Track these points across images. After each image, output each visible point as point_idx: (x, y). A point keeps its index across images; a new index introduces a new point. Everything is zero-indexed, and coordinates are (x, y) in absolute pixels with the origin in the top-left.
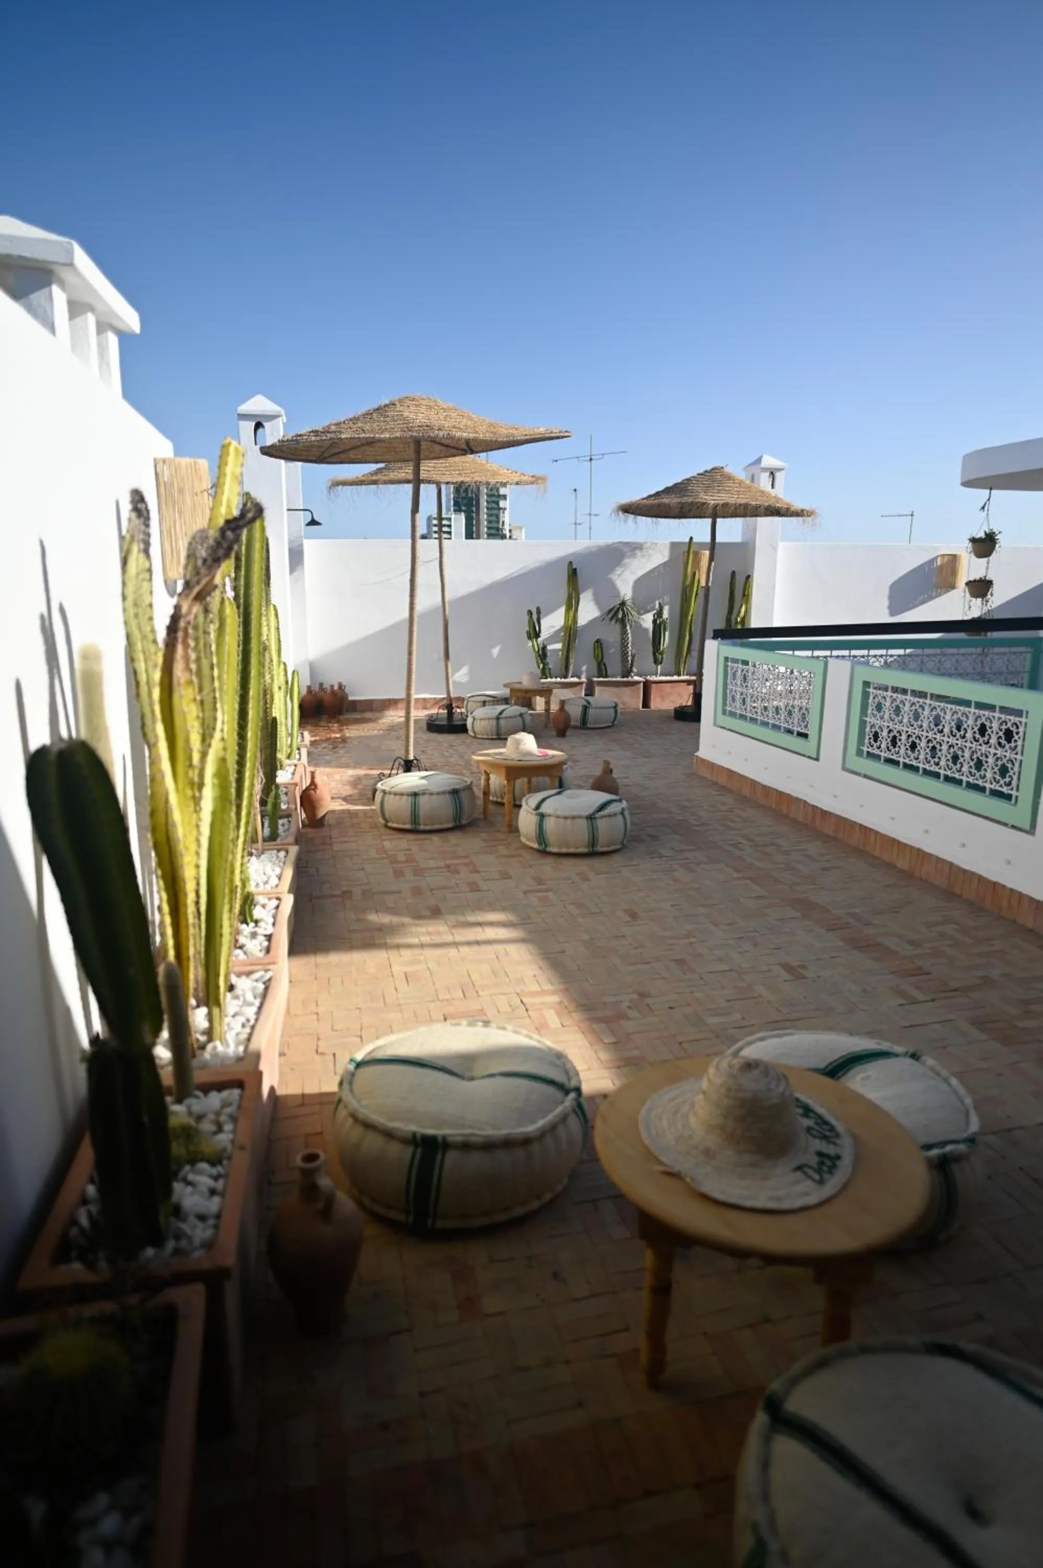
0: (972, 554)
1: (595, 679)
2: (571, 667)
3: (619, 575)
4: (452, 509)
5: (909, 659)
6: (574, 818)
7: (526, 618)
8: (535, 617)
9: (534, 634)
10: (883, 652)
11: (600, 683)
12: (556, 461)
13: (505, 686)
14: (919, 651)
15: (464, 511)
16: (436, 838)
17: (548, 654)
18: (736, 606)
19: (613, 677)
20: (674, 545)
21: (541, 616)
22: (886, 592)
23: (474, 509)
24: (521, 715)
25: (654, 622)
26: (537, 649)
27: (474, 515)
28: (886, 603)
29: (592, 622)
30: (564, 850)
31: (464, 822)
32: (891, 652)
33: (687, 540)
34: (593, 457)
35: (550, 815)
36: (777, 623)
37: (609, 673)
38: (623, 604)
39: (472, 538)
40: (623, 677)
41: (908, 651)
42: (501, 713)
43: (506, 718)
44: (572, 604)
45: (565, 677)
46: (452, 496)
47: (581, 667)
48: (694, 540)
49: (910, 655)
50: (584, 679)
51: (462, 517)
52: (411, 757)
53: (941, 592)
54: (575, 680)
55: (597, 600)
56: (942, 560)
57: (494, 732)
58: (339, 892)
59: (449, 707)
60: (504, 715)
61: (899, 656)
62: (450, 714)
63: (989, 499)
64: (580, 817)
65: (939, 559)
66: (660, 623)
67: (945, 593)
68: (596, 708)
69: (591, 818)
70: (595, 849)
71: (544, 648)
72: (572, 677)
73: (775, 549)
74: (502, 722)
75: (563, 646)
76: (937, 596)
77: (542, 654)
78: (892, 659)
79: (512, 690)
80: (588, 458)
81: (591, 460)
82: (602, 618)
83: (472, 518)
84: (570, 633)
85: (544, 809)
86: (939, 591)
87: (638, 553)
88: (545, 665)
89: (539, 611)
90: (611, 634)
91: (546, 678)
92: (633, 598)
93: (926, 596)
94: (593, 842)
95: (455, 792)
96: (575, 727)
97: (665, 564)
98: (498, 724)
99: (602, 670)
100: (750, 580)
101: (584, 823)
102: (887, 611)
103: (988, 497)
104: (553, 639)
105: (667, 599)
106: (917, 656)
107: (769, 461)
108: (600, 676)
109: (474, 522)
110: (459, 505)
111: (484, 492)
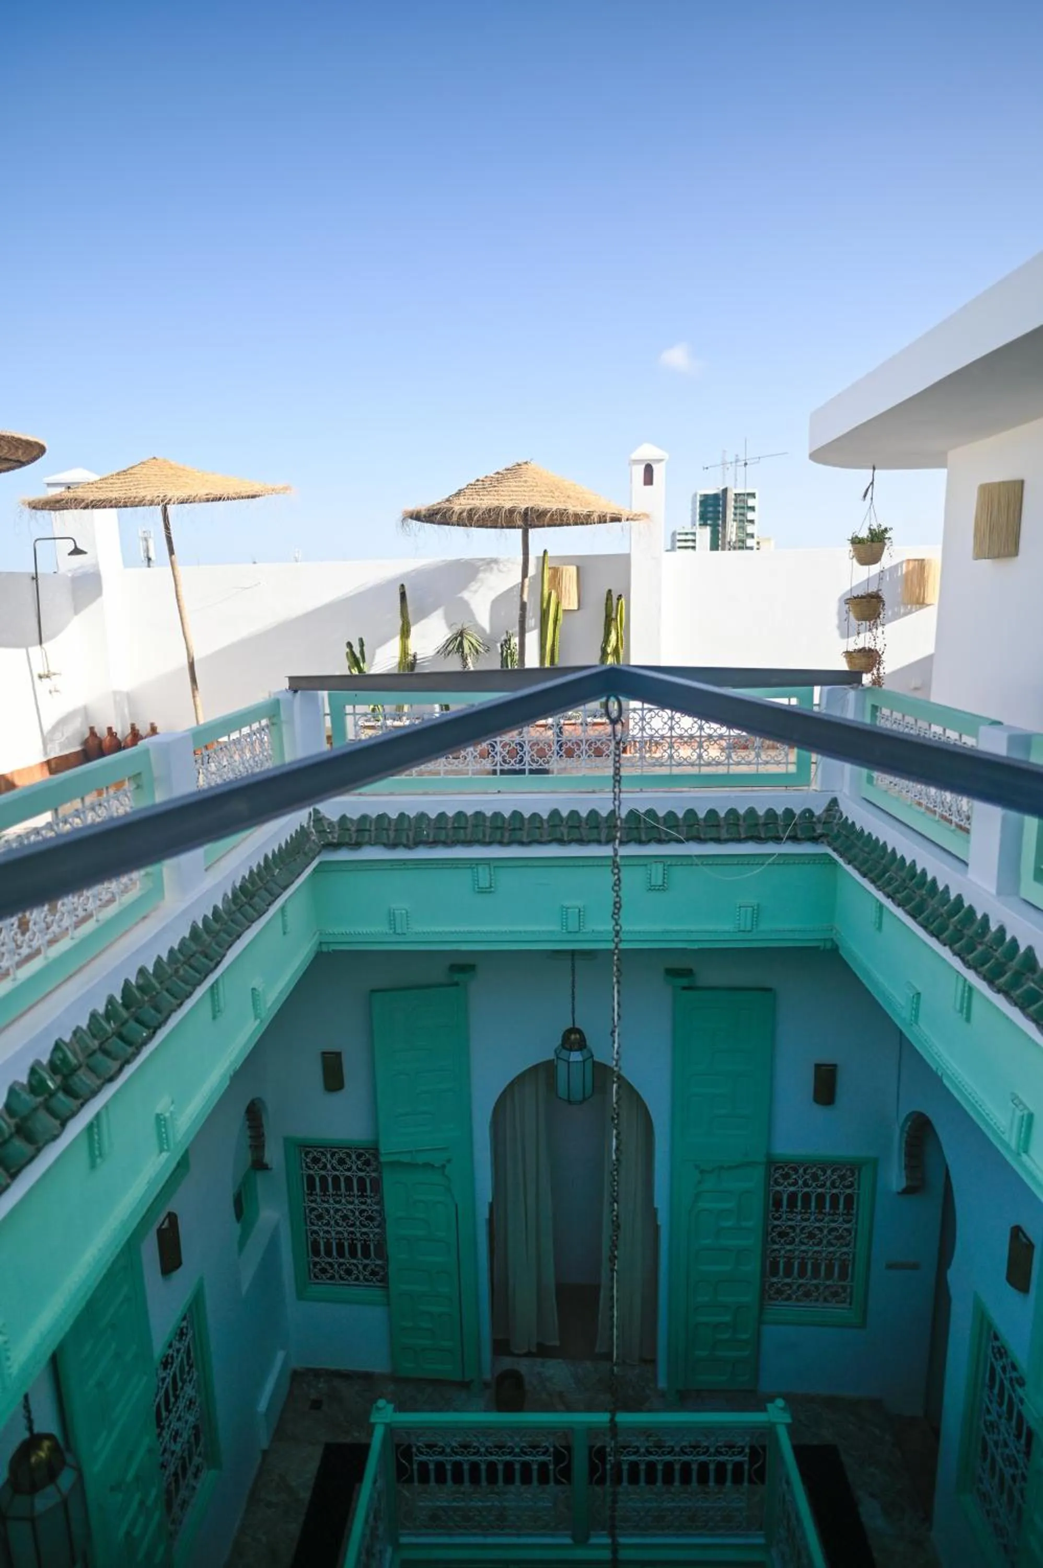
0: (855, 560)
4: (698, 523)
15: (710, 525)
21: (365, 650)
23: (720, 522)
27: (720, 529)
34: (748, 462)
38: (467, 631)
39: (717, 549)
46: (698, 511)
48: (549, 554)
51: (708, 530)
53: (911, 608)
56: (907, 567)
63: (872, 483)
65: (904, 565)
67: (917, 610)
73: (658, 561)
76: (906, 614)
80: (743, 462)
81: (746, 464)
83: (718, 532)
86: (909, 607)
89: (361, 645)
103: (871, 481)
109: (720, 536)
110: (704, 519)
111: (731, 503)
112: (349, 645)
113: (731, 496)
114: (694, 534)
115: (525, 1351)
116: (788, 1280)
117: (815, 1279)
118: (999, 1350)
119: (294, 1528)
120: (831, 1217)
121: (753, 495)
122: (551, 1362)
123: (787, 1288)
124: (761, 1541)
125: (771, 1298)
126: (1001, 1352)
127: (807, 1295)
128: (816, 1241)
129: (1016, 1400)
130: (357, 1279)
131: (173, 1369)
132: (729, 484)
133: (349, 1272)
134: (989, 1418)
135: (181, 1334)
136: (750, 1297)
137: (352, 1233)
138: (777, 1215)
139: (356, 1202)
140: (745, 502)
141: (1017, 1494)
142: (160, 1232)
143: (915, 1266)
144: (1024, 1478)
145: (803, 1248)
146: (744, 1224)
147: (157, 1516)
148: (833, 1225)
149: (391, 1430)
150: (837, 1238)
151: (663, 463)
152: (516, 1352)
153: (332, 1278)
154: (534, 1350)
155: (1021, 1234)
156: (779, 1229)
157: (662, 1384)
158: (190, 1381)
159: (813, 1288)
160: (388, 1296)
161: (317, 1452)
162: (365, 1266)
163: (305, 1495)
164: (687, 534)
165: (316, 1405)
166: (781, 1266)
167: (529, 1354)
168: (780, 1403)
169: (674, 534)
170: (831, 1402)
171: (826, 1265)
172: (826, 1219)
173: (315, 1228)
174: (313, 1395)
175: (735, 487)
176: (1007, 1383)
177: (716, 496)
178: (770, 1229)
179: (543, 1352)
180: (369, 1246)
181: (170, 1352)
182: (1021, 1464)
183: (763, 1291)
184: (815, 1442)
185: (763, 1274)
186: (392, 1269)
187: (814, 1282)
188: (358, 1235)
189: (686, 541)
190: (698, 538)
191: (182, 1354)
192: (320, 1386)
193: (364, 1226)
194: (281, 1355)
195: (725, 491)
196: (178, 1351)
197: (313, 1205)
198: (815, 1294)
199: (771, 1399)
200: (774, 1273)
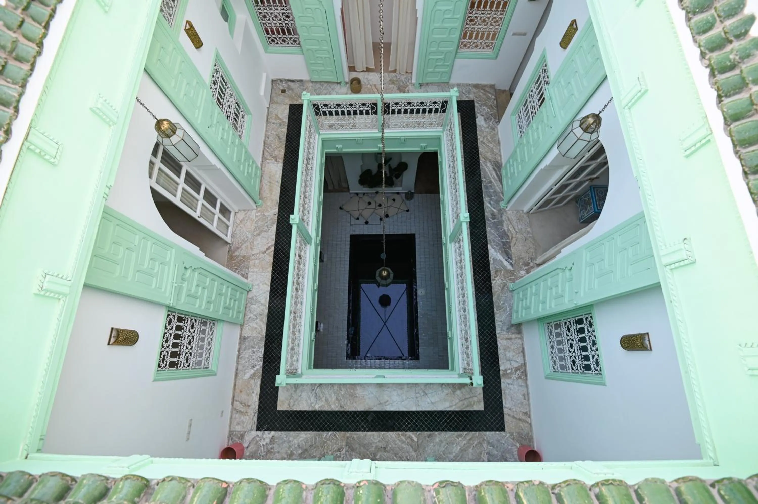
115: (362, 70)
116: (469, 41)
117: (481, 40)
118: (545, 70)
119: (285, 130)
120: (495, 12)
122: (371, 74)
123: (468, 44)
124: (441, 130)
125: (461, 48)
126: (545, 71)
127: (476, 46)
128: (485, 23)
129: (543, 88)
130: (288, 44)
131: (218, 85)
133: (284, 41)
134: (531, 93)
135: (217, 71)
136: (453, 48)
137: (281, 24)
138: (471, 12)
139: (279, 9)
141: (531, 117)
142: (186, 30)
143: (525, 34)
144: (535, 113)
145: (479, 26)
146: (455, 16)
147: (231, 132)
148: (495, 16)
149: (310, 101)
150: (495, 22)
152: (358, 71)
153: (277, 43)
154: (365, 70)
155: (575, 24)
156: (470, 18)
157: (414, 81)
158: (228, 88)
159: (479, 44)
160: (302, 51)
161: (288, 107)
162: (290, 38)
163: (286, 120)
165: (283, 91)
166: (468, 34)
167: (363, 71)
168: (456, 89)
170: (476, 86)
171: (487, 34)
172: (493, 13)
173: (264, 22)
174: (282, 88)
176: (543, 83)
178: (467, 18)
179: (368, 70)
180: (290, 29)
181: (214, 79)
182: (536, 108)
183: (459, 45)
184: (467, 99)
185: (460, 38)
186: (301, 40)
187: (481, 41)
188: (284, 25)
191: (220, 78)
192: (283, 84)
193: (286, 20)
194: (264, 75)
196: (218, 78)
197: (260, 11)
198: (479, 46)
199: (453, 86)
200: (465, 37)
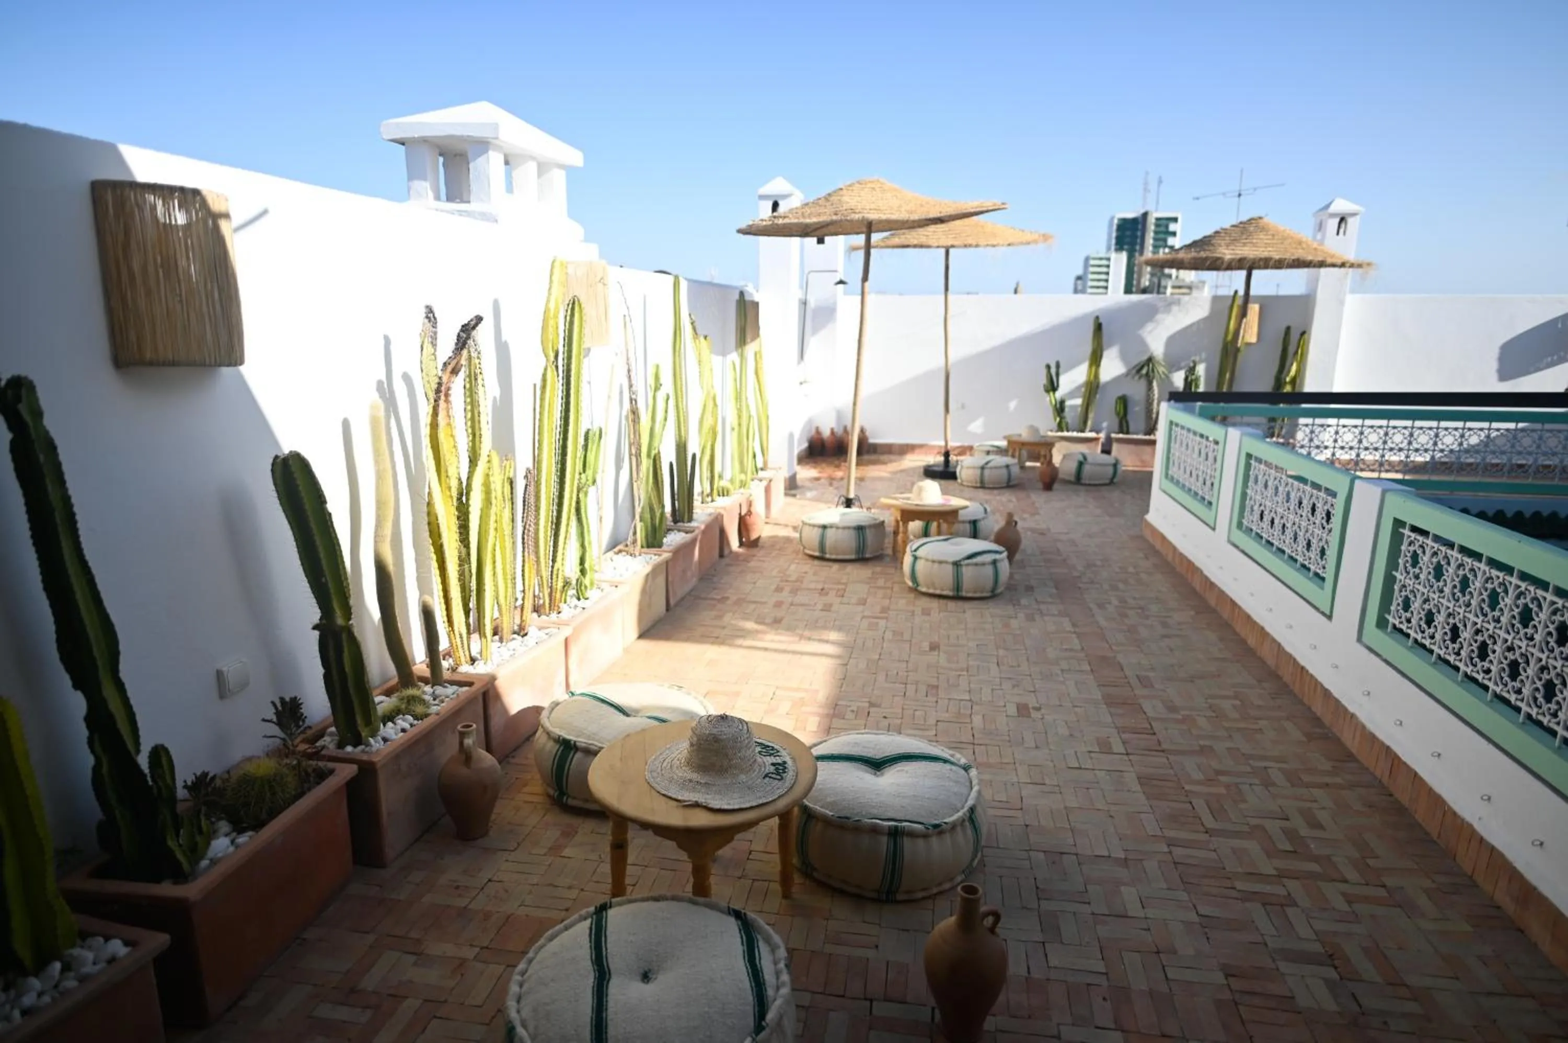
1: (1113, 435)
2: (1089, 423)
3: (1150, 332)
4: (1113, 247)
5: (1520, 435)
6: (941, 562)
7: (1044, 371)
8: (1053, 371)
9: (1052, 386)
10: (1485, 425)
11: (1119, 441)
12: (1198, 199)
13: (1005, 438)
14: (1538, 426)
15: (1127, 250)
16: (836, 566)
17: (1067, 410)
18: (1288, 364)
19: (1137, 433)
20: (1216, 299)
21: (1061, 370)
22: (1495, 353)
23: (1138, 247)
24: (1007, 466)
25: (1186, 379)
26: (1053, 402)
27: (1138, 254)
28: (1494, 365)
29: (1116, 380)
30: (931, 591)
31: (867, 556)
32: (1495, 425)
33: (1232, 293)
34: (1242, 193)
35: (921, 558)
36: (1339, 387)
37: (1131, 430)
38: (1150, 360)
40: (1146, 434)
41: (1521, 425)
42: (987, 463)
43: (991, 468)
44: (1096, 359)
45: (1083, 431)
46: (1115, 234)
47: (1101, 423)
49: (1523, 430)
50: (1102, 435)
51: (1124, 256)
52: (852, 496)
54: (1093, 435)
55: (1124, 357)
57: (978, 480)
58: (719, 597)
59: (947, 455)
60: (990, 465)
61: (1507, 430)
62: (947, 461)
64: (946, 562)
66: (1192, 380)
68: (1092, 464)
69: (957, 564)
70: (960, 594)
71: (1062, 402)
72: (1091, 431)
73: (1342, 303)
74: (987, 472)
75: (1083, 401)
77: (1060, 409)
78: (1498, 433)
79: (1010, 442)
80: (1237, 194)
81: (1240, 195)
82: (1127, 375)
83: (1135, 258)
84: (1092, 389)
85: (918, 553)
87: (1175, 308)
88: (1061, 418)
89: (1058, 365)
90: (1136, 390)
91: (1062, 431)
92: (1166, 354)
93: (1555, 358)
94: (958, 586)
95: (860, 529)
96: (1066, 482)
97: (1205, 320)
98: (982, 475)
99: (1123, 426)
100: (1306, 336)
101: (950, 568)
102: (1494, 376)
104: (1072, 395)
105: (1204, 355)
106: (1533, 431)
107: (1341, 205)
108: (1121, 432)
110: (1120, 246)
111: (1151, 227)
112: (1048, 367)
113: (1151, 221)
114: (1109, 259)
121: (1175, 220)
132: (1150, 207)
140: (1167, 227)
151: (1358, 217)
164: (1101, 259)
169: (1087, 259)
175: (1156, 210)
177: (1134, 221)
189: (1100, 266)
190: (1112, 264)
195: (1145, 215)
